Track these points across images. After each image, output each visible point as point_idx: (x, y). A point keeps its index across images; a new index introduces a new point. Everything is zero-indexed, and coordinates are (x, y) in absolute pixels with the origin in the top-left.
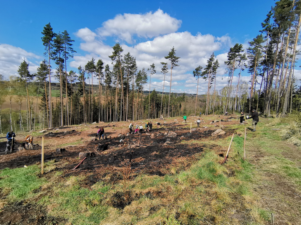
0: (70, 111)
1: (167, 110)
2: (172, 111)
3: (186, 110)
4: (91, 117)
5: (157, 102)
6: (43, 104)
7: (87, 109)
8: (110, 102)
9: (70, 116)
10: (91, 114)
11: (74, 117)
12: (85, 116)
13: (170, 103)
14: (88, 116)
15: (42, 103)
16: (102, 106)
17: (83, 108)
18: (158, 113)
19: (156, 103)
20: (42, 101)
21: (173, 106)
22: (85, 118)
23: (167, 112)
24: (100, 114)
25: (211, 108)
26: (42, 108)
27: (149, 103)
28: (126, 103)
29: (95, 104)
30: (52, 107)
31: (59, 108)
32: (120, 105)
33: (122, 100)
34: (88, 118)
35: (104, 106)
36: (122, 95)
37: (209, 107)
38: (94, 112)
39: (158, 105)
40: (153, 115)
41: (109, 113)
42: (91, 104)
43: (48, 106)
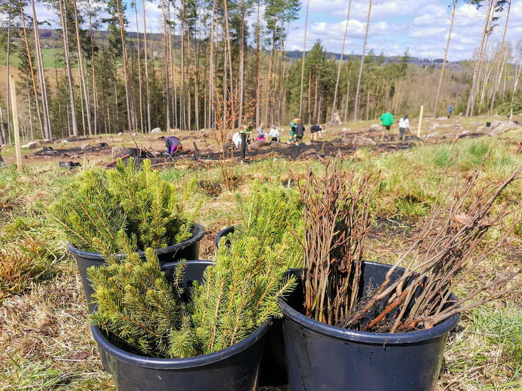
0: (92, 101)
1: (351, 103)
2: (366, 105)
3: (409, 104)
4: (147, 119)
5: (325, 79)
6: (24, 82)
7: (136, 97)
8: (194, 77)
9: (92, 115)
10: (146, 109)
11: (103, 117)
12: (130, 116)
13: (362, 84)
14: (138, 116)
15: (22, 78)
16: (175, 89)
17: (125, 93)
18: (325, 112)
19: (321, 83)
20: (20, 72)
21: (369, 92)
22: (131, 118)
23: (351, 109)
24: (171, 110)
25: (485, 98)
26: (23, 91)
27: (300, 83)
28: (238, 81)
29: (154, 83)
30: (48, 91)
31: (63, 91)
32: (221, 86)
33: (228, 71)
34: (139, 122)
35: (178, 89)
36: (228, 57)
37: (479, 95)
38: (154, 106)
39: (326, 89)
40: (312, 116)
41: (193, 107)
42: (144, 83)
43: (37, 87)
